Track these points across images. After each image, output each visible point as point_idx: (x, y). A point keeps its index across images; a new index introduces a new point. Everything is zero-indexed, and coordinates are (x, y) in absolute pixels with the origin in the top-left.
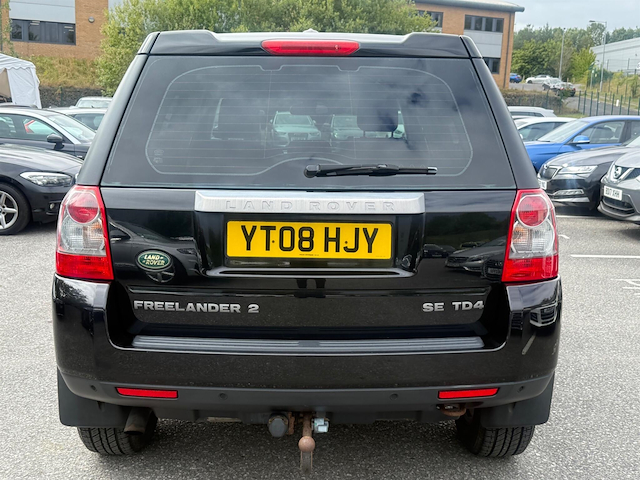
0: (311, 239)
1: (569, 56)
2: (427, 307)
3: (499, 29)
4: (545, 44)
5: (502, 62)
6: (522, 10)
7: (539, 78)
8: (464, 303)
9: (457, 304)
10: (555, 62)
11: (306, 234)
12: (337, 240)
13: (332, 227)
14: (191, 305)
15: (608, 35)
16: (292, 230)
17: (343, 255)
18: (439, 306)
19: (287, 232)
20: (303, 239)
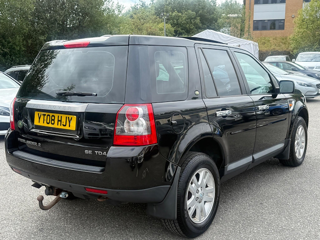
0: (54, 120)
2: (86, 151)
8: (99, 152)
9: (96, 152)
11: (53, 118)
12: (61, 121)
13: (60, 115)
14: (27, 141)
16: (49, 116)
17: (62, 127)
18: (90, 152)
19: (48, 117)
20: (52, 120)
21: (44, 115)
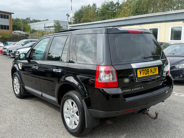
0: (149, 72)
1: (24, 26)
3: (8, 18)
4: (17, 22)
5: (10, 27)
6: (13, 13)
7: (17, 31)
10: (20, 27)
12: (152, 71)
13: (151, 68)
14: (133, 89)
15: (31, 21)
17: (153, 74)
19: (146, 71)
20: (148, 72)
21: (143, 70)
